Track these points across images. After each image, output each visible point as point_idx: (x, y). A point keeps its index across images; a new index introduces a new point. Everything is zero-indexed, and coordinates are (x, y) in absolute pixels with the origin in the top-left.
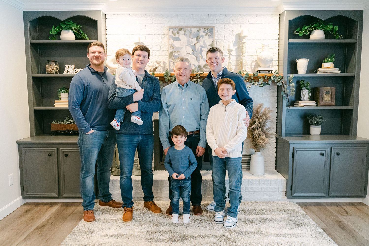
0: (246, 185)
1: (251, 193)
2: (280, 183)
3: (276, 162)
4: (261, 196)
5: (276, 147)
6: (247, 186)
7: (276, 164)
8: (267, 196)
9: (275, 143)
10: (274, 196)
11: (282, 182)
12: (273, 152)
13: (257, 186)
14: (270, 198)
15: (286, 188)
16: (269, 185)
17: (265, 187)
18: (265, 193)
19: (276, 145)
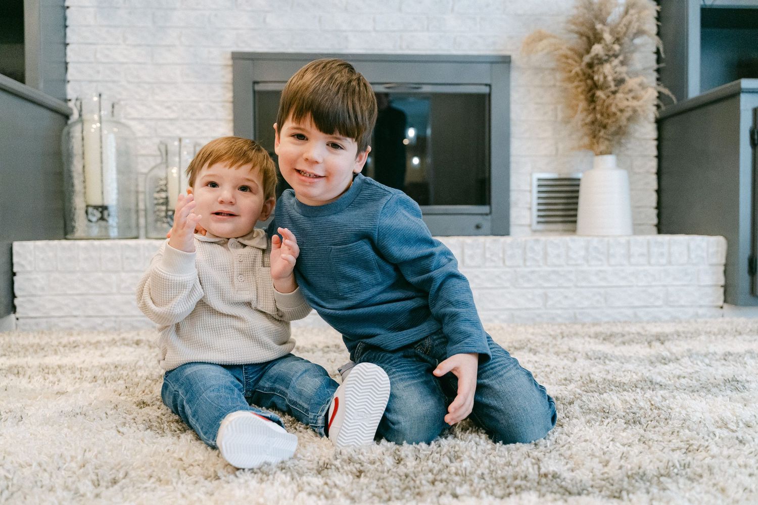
0: (579, 262)
1: (600, 294)
2: (705, 255)
3: (659, 207)
4: (637, 303)
5: (659, 157)
6: (585, 268)
7: (659, 216)
8: (657, 304)
9: (655, 143)
10: (682, 302)
11: (711, 250)
12: (648, 172)
13: (622, 265)
14: (670, 309)
15: (725, 272)
16: (664, 261)
17: (647, 268)
18: (650, 290)
19: (659, 148)
